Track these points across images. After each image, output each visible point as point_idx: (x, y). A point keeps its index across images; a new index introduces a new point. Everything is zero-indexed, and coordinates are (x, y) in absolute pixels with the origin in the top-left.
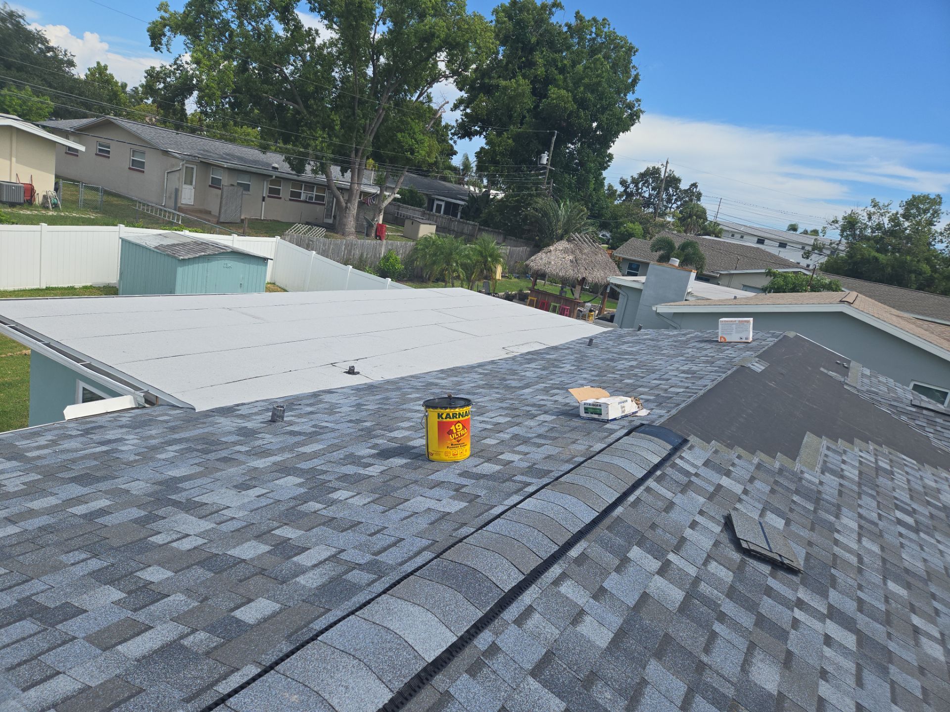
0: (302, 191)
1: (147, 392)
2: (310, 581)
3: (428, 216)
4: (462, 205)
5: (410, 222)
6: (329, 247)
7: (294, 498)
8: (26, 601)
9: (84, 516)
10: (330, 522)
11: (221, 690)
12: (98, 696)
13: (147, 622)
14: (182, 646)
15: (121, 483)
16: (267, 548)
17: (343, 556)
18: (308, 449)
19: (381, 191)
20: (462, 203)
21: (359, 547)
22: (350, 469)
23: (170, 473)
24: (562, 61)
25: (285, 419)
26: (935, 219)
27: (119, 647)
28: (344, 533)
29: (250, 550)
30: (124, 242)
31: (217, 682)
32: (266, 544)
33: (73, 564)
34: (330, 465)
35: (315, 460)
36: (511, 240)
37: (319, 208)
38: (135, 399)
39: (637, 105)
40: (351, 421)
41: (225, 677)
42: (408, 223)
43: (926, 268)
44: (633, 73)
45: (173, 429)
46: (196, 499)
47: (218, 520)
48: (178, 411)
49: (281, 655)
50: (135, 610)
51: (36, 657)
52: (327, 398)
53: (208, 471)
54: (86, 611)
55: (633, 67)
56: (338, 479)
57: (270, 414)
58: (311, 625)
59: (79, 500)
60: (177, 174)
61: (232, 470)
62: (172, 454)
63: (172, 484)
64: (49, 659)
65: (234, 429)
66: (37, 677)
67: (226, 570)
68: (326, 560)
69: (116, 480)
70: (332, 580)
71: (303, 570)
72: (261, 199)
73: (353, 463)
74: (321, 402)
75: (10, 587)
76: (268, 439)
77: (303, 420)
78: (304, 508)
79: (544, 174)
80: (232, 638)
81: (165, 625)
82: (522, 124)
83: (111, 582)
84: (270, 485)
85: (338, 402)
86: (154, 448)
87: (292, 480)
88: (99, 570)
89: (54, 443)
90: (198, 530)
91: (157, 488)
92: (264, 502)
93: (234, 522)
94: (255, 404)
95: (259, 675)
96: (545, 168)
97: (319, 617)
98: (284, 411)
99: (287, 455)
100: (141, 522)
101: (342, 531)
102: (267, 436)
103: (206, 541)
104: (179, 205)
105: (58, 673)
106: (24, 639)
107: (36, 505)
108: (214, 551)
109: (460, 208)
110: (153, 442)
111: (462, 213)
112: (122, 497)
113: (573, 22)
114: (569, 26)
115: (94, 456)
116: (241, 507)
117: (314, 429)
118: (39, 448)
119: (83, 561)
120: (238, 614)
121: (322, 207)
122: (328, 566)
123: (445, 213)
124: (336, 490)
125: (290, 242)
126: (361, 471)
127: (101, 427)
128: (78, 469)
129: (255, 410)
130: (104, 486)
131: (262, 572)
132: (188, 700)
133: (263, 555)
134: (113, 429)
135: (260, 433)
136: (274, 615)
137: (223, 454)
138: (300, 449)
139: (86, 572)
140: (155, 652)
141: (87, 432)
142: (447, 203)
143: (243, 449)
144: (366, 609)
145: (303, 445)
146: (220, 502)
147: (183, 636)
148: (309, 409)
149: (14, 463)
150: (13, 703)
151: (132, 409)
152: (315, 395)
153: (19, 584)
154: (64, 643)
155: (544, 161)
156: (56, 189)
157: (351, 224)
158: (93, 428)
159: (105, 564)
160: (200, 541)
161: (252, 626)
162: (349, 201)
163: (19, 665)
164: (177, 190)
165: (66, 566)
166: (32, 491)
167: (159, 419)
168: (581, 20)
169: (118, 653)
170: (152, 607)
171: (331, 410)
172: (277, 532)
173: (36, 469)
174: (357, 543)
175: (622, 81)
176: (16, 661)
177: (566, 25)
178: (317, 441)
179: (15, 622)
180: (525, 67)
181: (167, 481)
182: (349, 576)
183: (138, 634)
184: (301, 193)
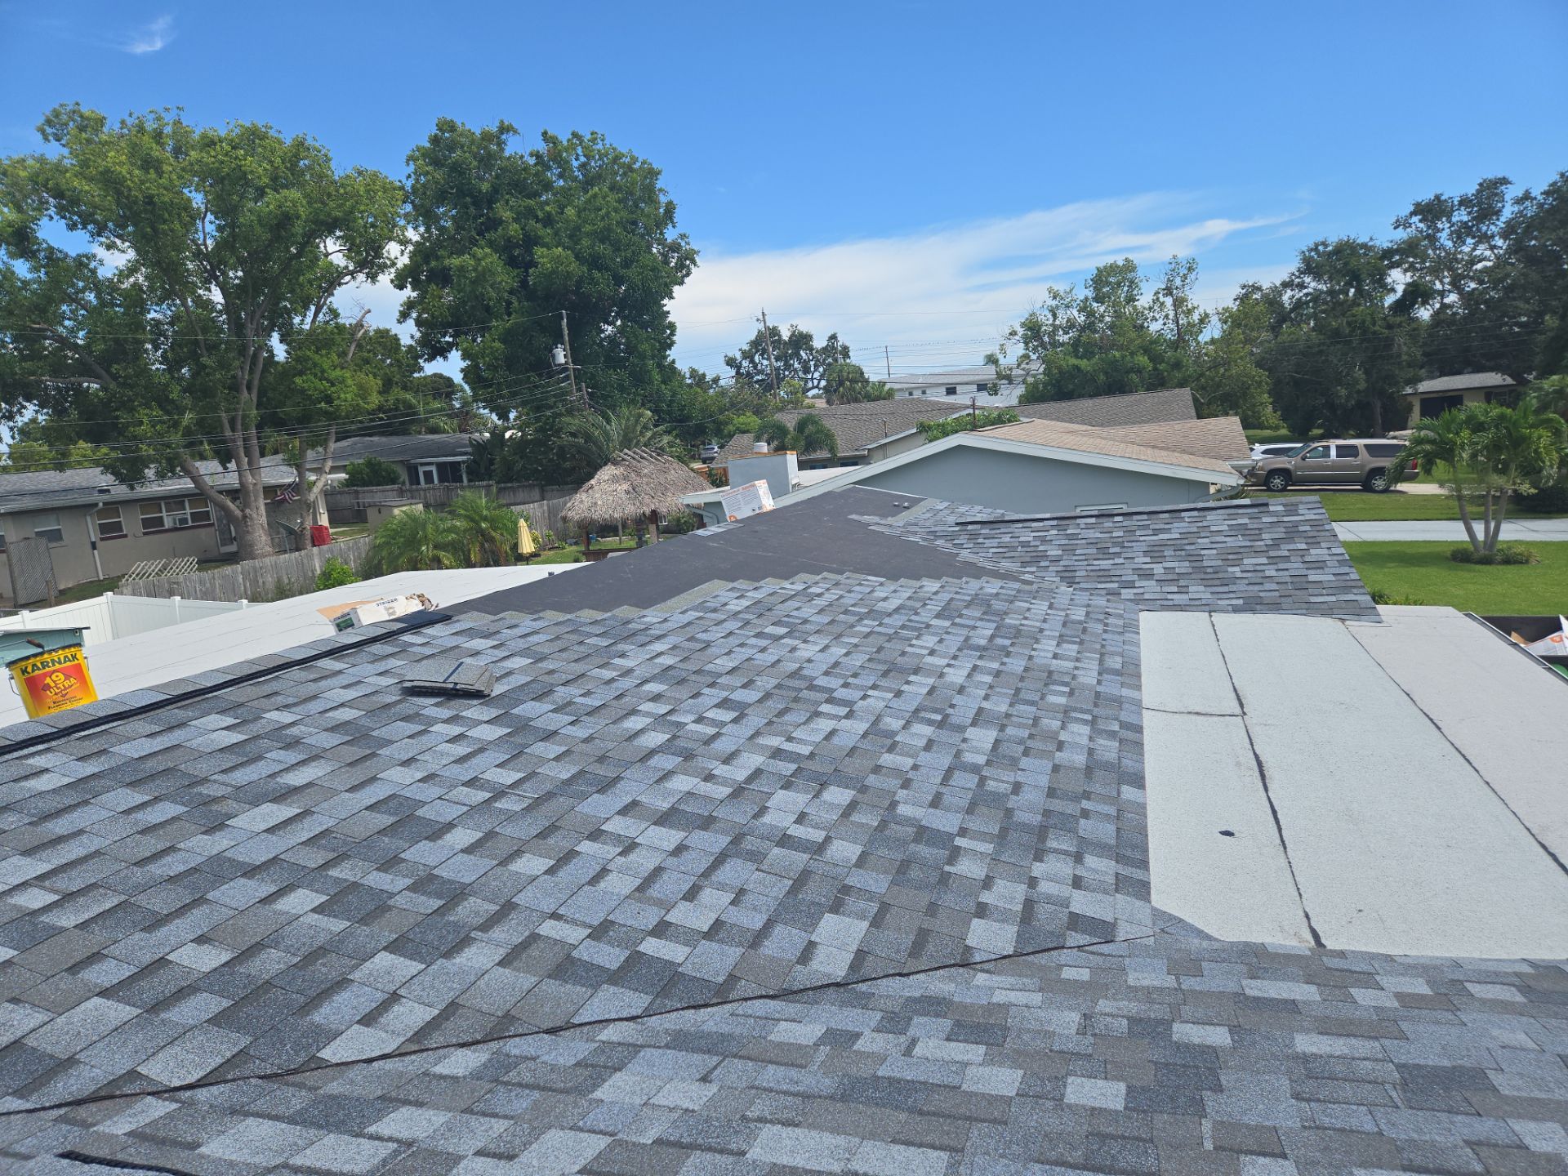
0: (164, 514)
3: (409, 493)
4: (464, 462)
5: (375, 510)
20: (465, 458)
24: (542, 210)
26: (1135, 292)
37: (203, 533)
39: (683, 244)
43: (1143, 360)
44: (663, 199)
55: (660, 190)
72: (89, 546)
79: (567, 378)
82: (509, 314)
96: (565, 369)
109: (463, 466)
111: (468, 473)
113: (542, 147)
114: (538, 156)
121: (210, 530)
125: (134, 594)
142: (440, 466)
155: (561, 359)
157: (261, 538)
162: (246, 505)
168: (554, 143)
175: (648, 216)
177: (531, 155)
180: (488, 230)
184: (161, 517)
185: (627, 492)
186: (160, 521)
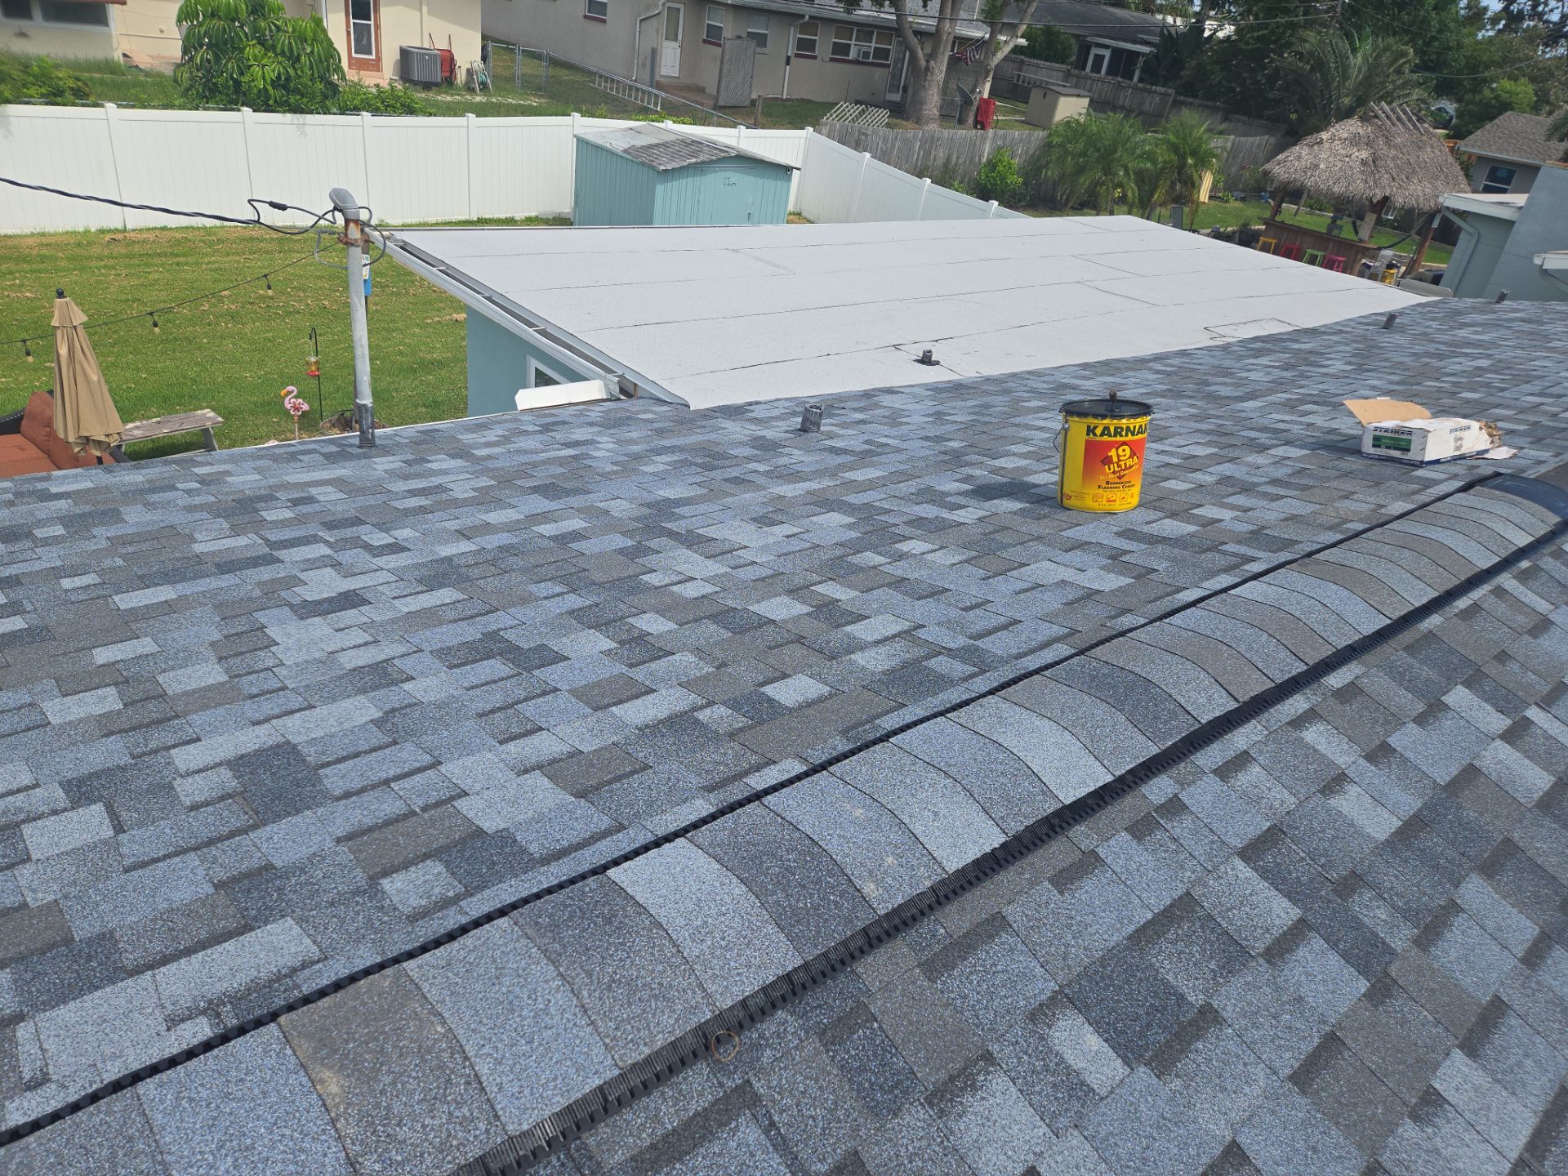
0: (853, 42)
1: (622, 376)
2: (875, 661)
3: (1075, 80)
4: (1144, 54)
5: (1040, 92)
6: (893, 145)
7: (841, 544)
8: (493, 636)
9: (554, 538)
10: (899, 583)
11: (752, 784)
12: (593, 766)
13: (647, 683)
14: (697, 721)
15: (597, 500)
16: (806, 609)
17: (921, 633)
18: (859, 475)
19: (993, 34)
20: (1146, 49)
21: (947, 624)
22: (928, 511)
23: (661, 493)
25: (822, 428)
27: (614, 709)
28: (922, 602)
29: (781, 608)
30: (581, 142)
31: (747, 773)
32: (803, 603)
33: (546, 598)
34: (896, 502)
35: (871, 492)
36: (1238, 121)
37: (878, 73)
38: (606, 386)
40: (926, 438)
41: (758, 768)
42: (1035, 95)
45: (660, 432)
46: (700, 531)
47: (733, 563)
48: (665, 408)
49: (835, 754)
50: (631, 666)
51: (512, 706)
52: (887, 400)
53: (712, 495)
54: (567, 659)
56: (909, 523)
57: (800, 420)
58: (877, 721)
59: (545, 517)
60: (654, 22)
61: (747, 496)
62: (662, 467)
63: (665, 508)
64: (529, 709)
65: (746, 439)
66: (515, 730)
67: (748, 630)
68: (894, 636)
69: (591, 496)
70: (905, 665)
71: (862, 647)
72: (784, 60)
73: (932, 501)
74: (877, 405)
75: (472, 617)
76: (796, 456)
77: (850, 432)
78: (856, 559)
80: (764, 721)
81: (671, 691)
83: (596, 626)
84: (805, 522)
85: (904, 407)
86: (636, 457)
87: (836, 519)
88: (580, 609)
89: (506, 440)
90: (705, 574)
91: (646, 511)
92: (796, 545)
93: (756, 567)
94: (775, 404)
95: (806, 774)
97: (888, 712)
98: (821, 414)
99: (827, 482)
100: (631, 554)
101: (919, 599)
102: (796, 452)
103: (718, 589)
104: (657, 78)
105: (541, 729)
106: (495, 682)
107: (495, 517)
108: (730, 603)
109: (1141, 61)
110: (635, 448)
111: (1143, 70)
112: (602, 519)
115: (560, 461)
116: (765, 549)
117: (867, 447)
118: (488, 445)
119: (558, 595)
120: (769, 690)
121: (885, 71)
122: (899, 646)
123: (1109, 72)
124: (905, 538)
125: (828, 136)
126: (945, 514)
127: (564, 423)
128: (541, 477)
129: (776, 413)
130: (576, 501)
131: (800, 640)
132: (710, 789)
133: (800, 617)
134: (580, 427)
135: (785, 447)
136: (820, 700)
137: (734, 472)
138: (846, 475)
139: (564, 611)
140: (661, 722)
141: (546, 428)
142: (1117, 52)
143: (762, 468)
144: (963, 711)
145: (851, 469)
146: (733, 538)
147: (695, 709)
148: (859, 416)
149: (459, 463)
150: (489, 755)
151: (603, 400)
152: (867, 395)
153: (482, 615)
154: (544, 693)
156: (484, 58)
157: (932, 100)
158: (554, 424)
159: (587, 603)
160: (709, 589)
161: (791, 710)
162: (931, 57)
163: (492, 711)
164: (654, 52)
165: (537, 599)
166: (484, 499)
167: (640, 416)
169: (613, 715)
170: (653, 665)
171: (894, 419)
172: (819, 588)
173: (486, 471)
174: (943, 619)
176: (488, 707)
178: (873, 465)
179: (482, 659)
181: (658, 503)
182: (933, 663)
183: (637, 697)
184: (849, 45)
185: (1364, 163)
186: (846, 49)
